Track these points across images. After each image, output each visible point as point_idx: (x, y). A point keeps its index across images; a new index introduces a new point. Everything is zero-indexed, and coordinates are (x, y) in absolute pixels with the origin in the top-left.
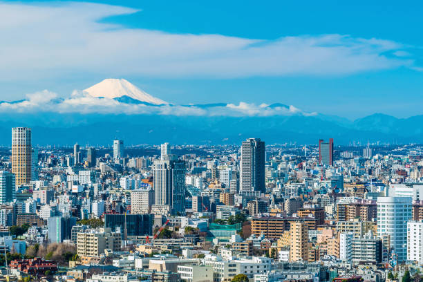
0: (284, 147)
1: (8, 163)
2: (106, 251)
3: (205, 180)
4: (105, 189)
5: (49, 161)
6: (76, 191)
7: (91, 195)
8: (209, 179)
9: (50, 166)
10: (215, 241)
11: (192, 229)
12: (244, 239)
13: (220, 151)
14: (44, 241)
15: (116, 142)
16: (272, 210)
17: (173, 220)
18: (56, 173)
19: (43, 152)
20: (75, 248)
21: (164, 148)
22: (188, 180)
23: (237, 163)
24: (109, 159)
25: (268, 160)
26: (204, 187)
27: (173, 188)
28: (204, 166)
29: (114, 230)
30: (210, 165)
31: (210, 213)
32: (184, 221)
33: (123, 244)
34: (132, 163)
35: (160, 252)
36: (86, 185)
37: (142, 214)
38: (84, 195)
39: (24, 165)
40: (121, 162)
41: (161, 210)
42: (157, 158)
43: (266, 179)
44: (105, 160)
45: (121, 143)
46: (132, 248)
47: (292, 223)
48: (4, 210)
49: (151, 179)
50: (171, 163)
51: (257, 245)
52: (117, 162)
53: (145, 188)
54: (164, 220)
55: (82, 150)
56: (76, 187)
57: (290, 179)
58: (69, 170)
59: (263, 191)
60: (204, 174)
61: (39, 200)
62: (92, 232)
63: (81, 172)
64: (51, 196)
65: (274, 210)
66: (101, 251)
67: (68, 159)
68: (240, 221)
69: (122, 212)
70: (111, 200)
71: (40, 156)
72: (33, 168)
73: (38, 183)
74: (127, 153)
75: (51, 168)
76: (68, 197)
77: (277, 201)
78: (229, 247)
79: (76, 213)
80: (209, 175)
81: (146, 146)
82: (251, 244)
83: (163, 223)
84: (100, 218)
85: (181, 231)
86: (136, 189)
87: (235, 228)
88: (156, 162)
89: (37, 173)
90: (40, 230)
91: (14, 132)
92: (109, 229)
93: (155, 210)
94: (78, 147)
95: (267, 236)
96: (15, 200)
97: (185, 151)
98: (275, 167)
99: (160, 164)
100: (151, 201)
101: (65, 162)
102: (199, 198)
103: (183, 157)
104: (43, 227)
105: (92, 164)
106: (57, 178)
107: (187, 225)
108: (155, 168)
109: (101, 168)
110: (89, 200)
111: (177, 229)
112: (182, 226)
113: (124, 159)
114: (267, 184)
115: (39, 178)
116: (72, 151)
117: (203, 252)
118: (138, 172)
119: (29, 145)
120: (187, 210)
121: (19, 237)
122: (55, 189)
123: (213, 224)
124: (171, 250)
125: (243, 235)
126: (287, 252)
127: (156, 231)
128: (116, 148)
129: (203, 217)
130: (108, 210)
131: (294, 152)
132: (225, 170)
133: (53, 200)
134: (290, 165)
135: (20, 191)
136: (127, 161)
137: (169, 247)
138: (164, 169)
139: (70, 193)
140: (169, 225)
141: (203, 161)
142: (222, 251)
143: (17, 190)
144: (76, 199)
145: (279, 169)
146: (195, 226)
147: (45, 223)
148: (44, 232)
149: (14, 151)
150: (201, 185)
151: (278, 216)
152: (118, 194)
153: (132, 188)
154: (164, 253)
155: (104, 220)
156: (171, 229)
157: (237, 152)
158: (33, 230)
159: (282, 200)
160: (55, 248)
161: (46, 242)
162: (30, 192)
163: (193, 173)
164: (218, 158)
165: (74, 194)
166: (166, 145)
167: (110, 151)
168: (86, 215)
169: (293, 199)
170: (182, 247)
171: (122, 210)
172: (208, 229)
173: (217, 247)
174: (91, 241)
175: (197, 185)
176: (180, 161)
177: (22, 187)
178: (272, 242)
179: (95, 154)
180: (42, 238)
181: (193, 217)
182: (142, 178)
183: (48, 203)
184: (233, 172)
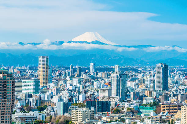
0: (178, 68)
1: (36, 74)
2: (86, 119)
3: (137, 84)
4: (86, 88)
5: (57, 73)
6: (71, 89)
7: (79, 91)
8: (139, 84)
9: (58, 76)
10: (142, 115)
11: (130, 109)
12: (157, 114)
13: (145, 70)
14: (55, 114)
15: (92, 64)
16: (172, 100)
17: (121, 104)
18: (61, 79)
19: (54, 69)
20: (70, 118)
21: (116, 67)
22: (129, 84)
23: (154, 76)
24: (88, 73)
25: (169, 74)
26: (137, 87)
27: (121, 88)
28: (137, 77)
29: (90, 109)
30: (140, 76)
31: (140, 101)
32: (126, 105)
33: (95, 116)
34: (100, 75)
35: (114, 120)
36: (76, 86)
37: (105, 101)
38: (75, 91)
39: (45, 75)
40: (94, 74)
41: (114, 100)
42: (113, 72)
43: (169, 84)
44: (86, 73)
45: (94, 65)
46: (100, 118)
47: (182, 107)
48: (34, 98)
49: (110, 83)
50: (120, 75)
51: (164, 118)
52: (92, 74)
53: (106, 88)
54: (116, 104)
55: (74, 68)
56: (71, 87)
57: (181, 84)
58: (68, 78)
59: (167, 90)
60: (137, 81)
61: (52, 93)
62: (79, 109)
63: (74, 79)
64: (58, 91)
65: (173, 100)
66: (84, 120)
67: (67, 72)
68: (155, 105)
69: (94, 100)
70: (89, 94)
71: (53, 71)
72: (49, 77)
73: (52, 85)
74: (97, 70)
75: (58, 77)
76: (67, 92)
77: (174, 95)
78: (149, 118)
79: (71, 100)
80: (139, 82)
81: (107, 66)
82: (161, 117)
83: (115, 106)
84: (83, 103)
85: (125, 110)
86: (102, 88)
87: (152, 108)
88: (112, 75)
89: (51, 79)
90: (52, 108)
91: (40, 59)
92: (88, 108)
93: (111, 99)
94: (72, 66)
95: (169, 113)
96: (40, 93)
97: (127, 69)
98: (173, 77)
99: (114, 75)
100: (110, 95)
101: (66, 74)
102: (134, 93)
103: (126, 72)
104: (54, 107)
105: (79, 75)
106: (61, 82)
107: (128, 107)
108: (111, 78)
109: (84, 77)
110: (77, 94)
111: (123, 109)
112: (126, 107)
113: (96, 73)
114: (169, 86)
115: (52, 82)
116: (69, 68)
117: (136, 121)
118: (103, 80)
119: (47, 65)
120: (128, 99)
121: (42, 112)
122: (60, 88)
123: (141, 106)
124: (120, 120)
125: (157, 113)
126: (179, 121)
127: (112, 109)
128: (91, 67)
129: (137, 103)
130: (87, 99)
131: (183, 70)
132: (148, 79)
133: (59, 93)
134: (181, 77)
135: (42, 88)
136: (97, 74)
137: (119, 118)
138: (116, 78)
139: (68, 90)
140: (119, 106)
141: (136, 74)
142: (146, 120)
143: (41, 88)
144: (71, 93)
145: (175, 79)
146: (132, 107)
147: (55, 105)
148: (55, 109)
149: (40, 68)
150: (135, 86)
151: (175, 103)
152: (93, 91)
153: (99, 88)
154: (116, 121)
155: (85, 104)
156: (120, 109)
157: (153, 70)
158: (49, 108)
159: (177, 95)
160: (60, 118)
161: (56, 114)
162: (48, 89)
163: (131, 80)
164: (144, 73)
165: (70, 90)
166: (117, 65)
167: (89, 69)
168: (76, 101)
169: (183, 94)
170: (125, 118)
171: (95, 99)
172: (139, 109)
173: (143, 118)
174: (79, 114)
175: (133, 86)
176: (124, 74)
177: (43, 87)
178: (172, 116)
179: (81, 70)
180: (53, 113)
181: (131, 102)
182: (105, 82)
183: (57, 95)
184: (152, 80)
